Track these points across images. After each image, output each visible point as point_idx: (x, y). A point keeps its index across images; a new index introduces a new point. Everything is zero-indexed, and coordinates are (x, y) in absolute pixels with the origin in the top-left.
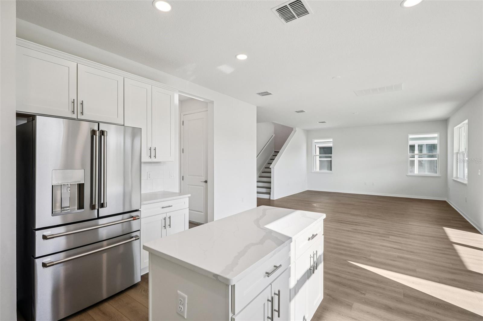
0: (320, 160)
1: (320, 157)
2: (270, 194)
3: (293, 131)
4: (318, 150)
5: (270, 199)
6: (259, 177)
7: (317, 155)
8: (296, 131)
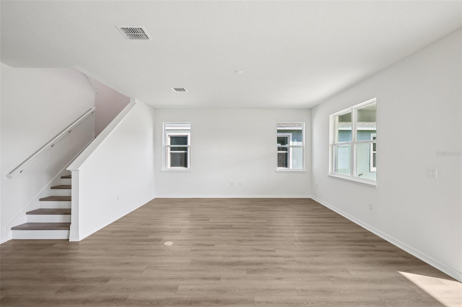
0: (171, 153)
1: (172, 149)
2: (69, 229)
3: (129, 104)
4: (169, 140)
5: (68, 240)
6: (52, 188)
7: (168, 146)
8: (135, 104)
